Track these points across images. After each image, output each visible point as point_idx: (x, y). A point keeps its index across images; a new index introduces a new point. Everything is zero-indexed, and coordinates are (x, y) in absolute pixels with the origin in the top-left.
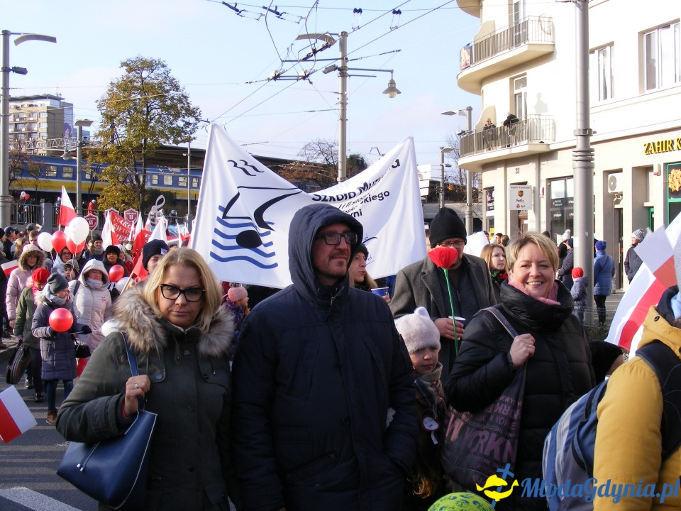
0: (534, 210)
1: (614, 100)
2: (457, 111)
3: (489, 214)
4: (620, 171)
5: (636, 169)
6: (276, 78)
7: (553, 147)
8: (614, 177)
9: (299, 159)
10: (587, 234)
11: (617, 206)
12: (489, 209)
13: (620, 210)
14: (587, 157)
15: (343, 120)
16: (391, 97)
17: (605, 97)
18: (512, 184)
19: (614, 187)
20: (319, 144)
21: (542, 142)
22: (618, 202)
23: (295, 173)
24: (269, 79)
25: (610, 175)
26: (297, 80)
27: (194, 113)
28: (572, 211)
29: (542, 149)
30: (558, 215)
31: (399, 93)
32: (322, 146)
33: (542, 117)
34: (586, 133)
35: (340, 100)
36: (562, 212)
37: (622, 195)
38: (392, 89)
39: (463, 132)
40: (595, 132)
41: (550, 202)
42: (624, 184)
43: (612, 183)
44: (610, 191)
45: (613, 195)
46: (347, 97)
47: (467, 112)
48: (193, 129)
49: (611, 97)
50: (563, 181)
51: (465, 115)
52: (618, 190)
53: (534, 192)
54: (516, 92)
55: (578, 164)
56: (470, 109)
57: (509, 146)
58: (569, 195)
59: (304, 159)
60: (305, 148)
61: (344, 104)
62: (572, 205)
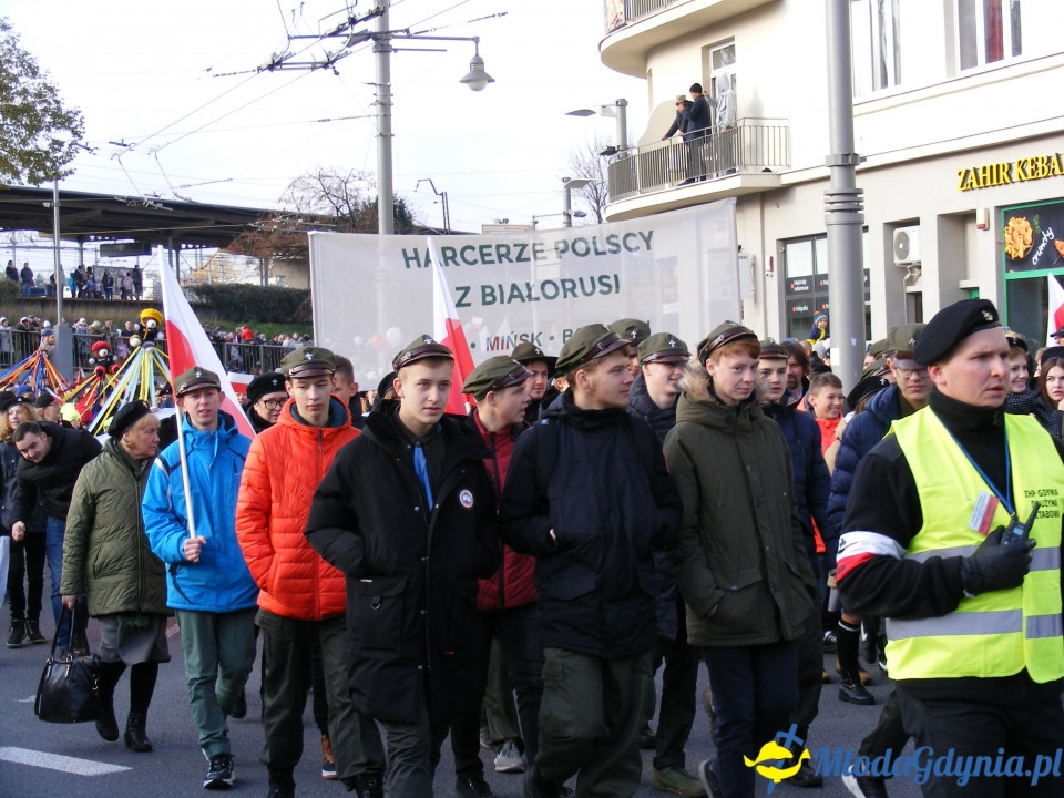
0: (756, 300)
1: (900, 89)
2: (598, 109)
3: (667, 309)
4: (915, 222)
5: (946, 218)
6: (271, 67)
7: (786, 180)
8: (904, 234)
9: (279, 207)
10: (854, 341)
11: (911, 289)
12: (667, 300)
13: (918, 296)
14: (850, 203)
15: (386, 136)
16: (476, 89)
17: (885, 83)
18: (710, 251)
19: (905, 253)
20: (321, 177)
21: (767, 170)
22: (911, 281)
23: (273, 238)
24: (259, 69)
25: (897, 231)
26: (313, 69)
27: (70, 120)
28: (826, 300)
29: (767, 182)
30: (800, 309)
31: (491, 80)
32: (327, 182)
33: (766, 123)
34: (849, 162)
35: (378, 98)
36: (808, 302)
37: (920, 267)
38: (478, 76)
39: (611, 151)
40: (864, 159)
41: (787, 284)
42: (923, 246)
43: (901, 246)
44: (897, 261)
45: (904, 268)
46: (392, 91)
47: (615, 109)
48: (69, 154)
49: (896, 84)
50: (808, 244)
51: (613, 115)
52: (913, 257)
53: (754, 265)
54: (714, 73)
55: (835, 217)
56: (622, 104)
57: (703, 178)
58: (821, 271)
59: (291, 208)
60: (292, 186)
61: (385, 105)
62: (826, 288)
